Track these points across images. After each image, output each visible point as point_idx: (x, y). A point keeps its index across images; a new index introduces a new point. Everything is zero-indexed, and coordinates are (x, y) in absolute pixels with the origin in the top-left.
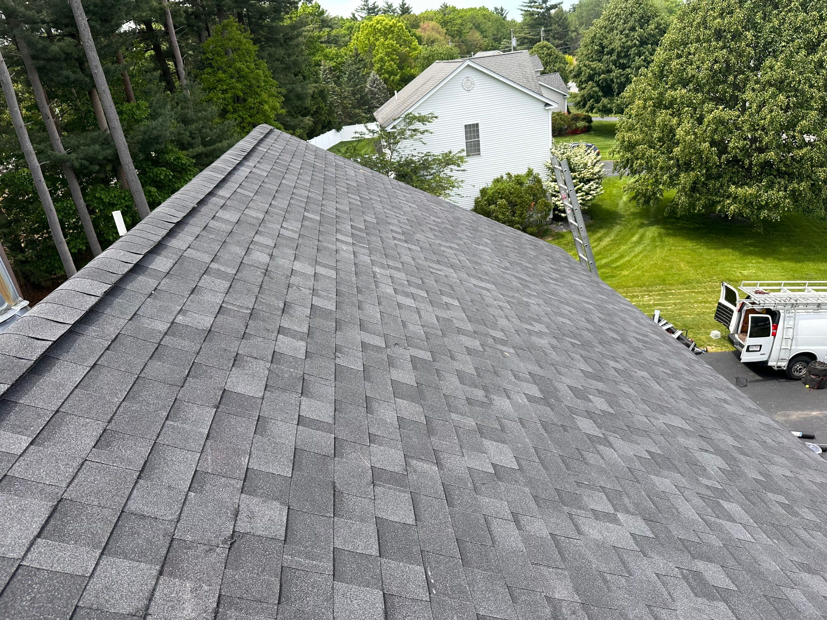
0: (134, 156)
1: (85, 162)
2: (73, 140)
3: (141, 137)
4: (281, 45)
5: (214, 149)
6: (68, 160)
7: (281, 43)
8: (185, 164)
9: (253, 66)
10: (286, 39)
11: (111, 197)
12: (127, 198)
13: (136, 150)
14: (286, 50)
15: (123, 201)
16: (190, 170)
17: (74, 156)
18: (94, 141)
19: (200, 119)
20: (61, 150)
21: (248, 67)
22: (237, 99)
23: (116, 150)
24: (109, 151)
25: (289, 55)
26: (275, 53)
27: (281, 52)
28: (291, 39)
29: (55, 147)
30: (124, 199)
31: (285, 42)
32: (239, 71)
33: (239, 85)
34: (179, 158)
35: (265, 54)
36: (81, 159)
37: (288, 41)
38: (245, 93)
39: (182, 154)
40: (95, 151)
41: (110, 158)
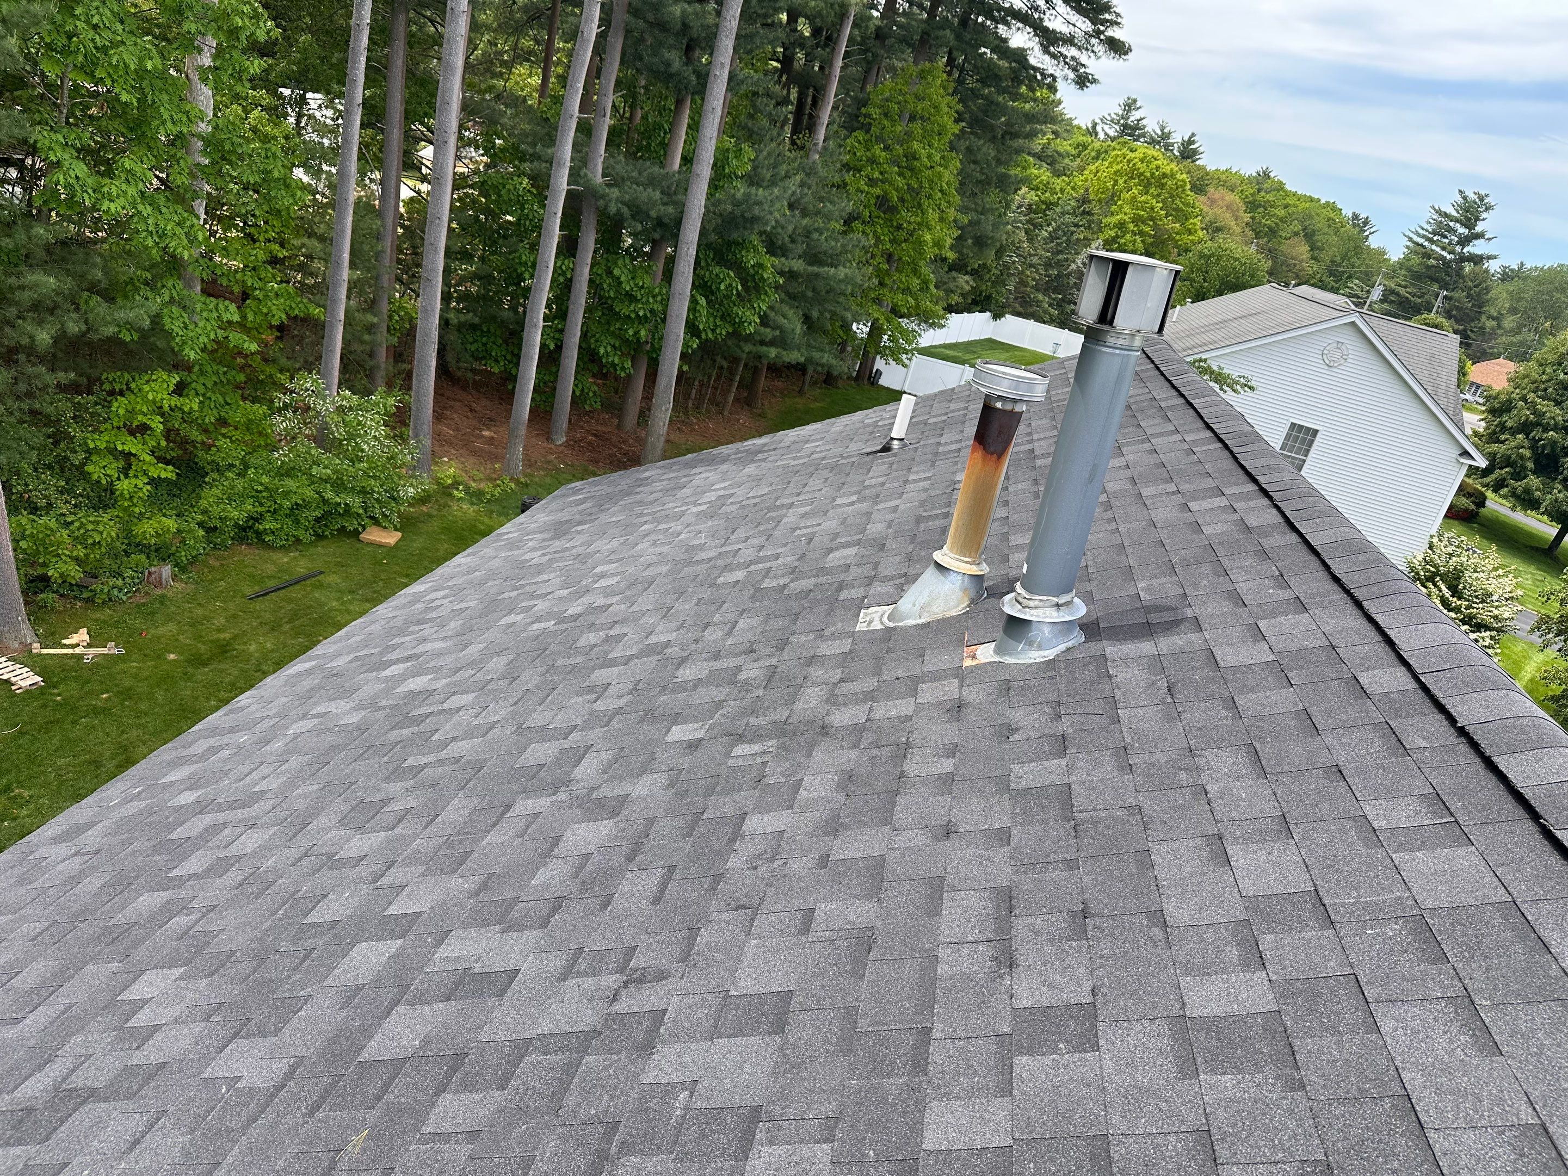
0: (703, 233)
1: (625, 210)
2: (622, 166)
3: (729, 208)
4: (993, 139)
5: (817, 275)
6: (603, 197)
7: (994, 137)
8: (765, 280)
9: (937, 158)
10: (1006, 132)
11: (636, 285)
12: (659, 298)
13: (710, 227)
14: (998, 151)
15: (651, 300)
16: (766, 293)
17: (615, 193)
18: (652, 182)
19: (818, 213)
20: (596, 175)
21: (929, 157)
22: (883, 203)
23: (682, 212)
24: (670, 209)
25: (999, 162)
26: (979, 149)
27: (989, 151)
28: (1015, 136)
29: (591, 166)
30: (654, 297)
31: (1003, 137)
32: (914, 157)
33: (900, 182)
34: (761, 266)
35: (963, 145)
36: (623, 203)
37: (1008, 137)
38: (902, 200)
39: (769, 261)
40: (650, 199)
41: (666, 220)
